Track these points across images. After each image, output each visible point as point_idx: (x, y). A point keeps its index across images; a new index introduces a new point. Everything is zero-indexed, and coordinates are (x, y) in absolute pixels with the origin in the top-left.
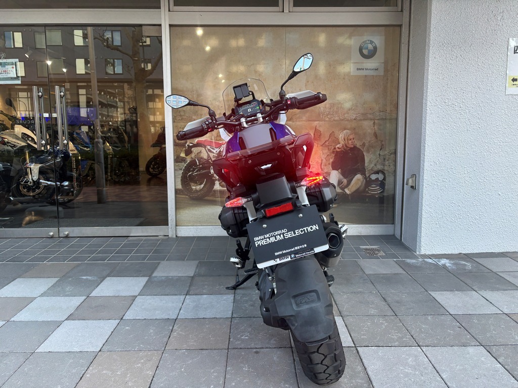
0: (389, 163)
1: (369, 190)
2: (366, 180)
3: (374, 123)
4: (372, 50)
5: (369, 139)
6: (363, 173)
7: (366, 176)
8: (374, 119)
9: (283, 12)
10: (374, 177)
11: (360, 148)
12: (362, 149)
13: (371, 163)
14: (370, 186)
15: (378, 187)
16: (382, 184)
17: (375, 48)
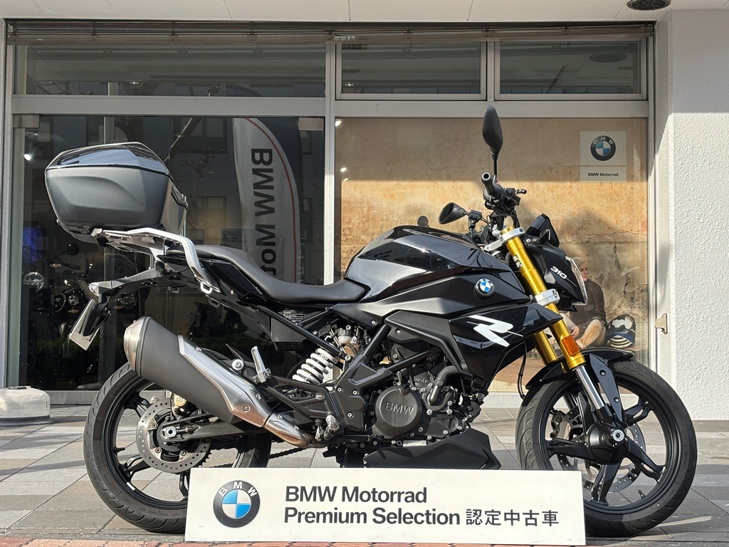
0: (639, 304)
1: (611, 342)
2: (607, 328)
3: (615, 247)
4: (609, 149)
5: (608, 270)
6: (603, 318)
7: (606, 322)
8: (615, 243)
9: (486, 100)
10: (618, 324)
11: (596, 282)
12: (598, 284)
13: (613, 303)
14: (613, 336)
15: (625, 339)
16: (631, 336)
17: (613, 146)
